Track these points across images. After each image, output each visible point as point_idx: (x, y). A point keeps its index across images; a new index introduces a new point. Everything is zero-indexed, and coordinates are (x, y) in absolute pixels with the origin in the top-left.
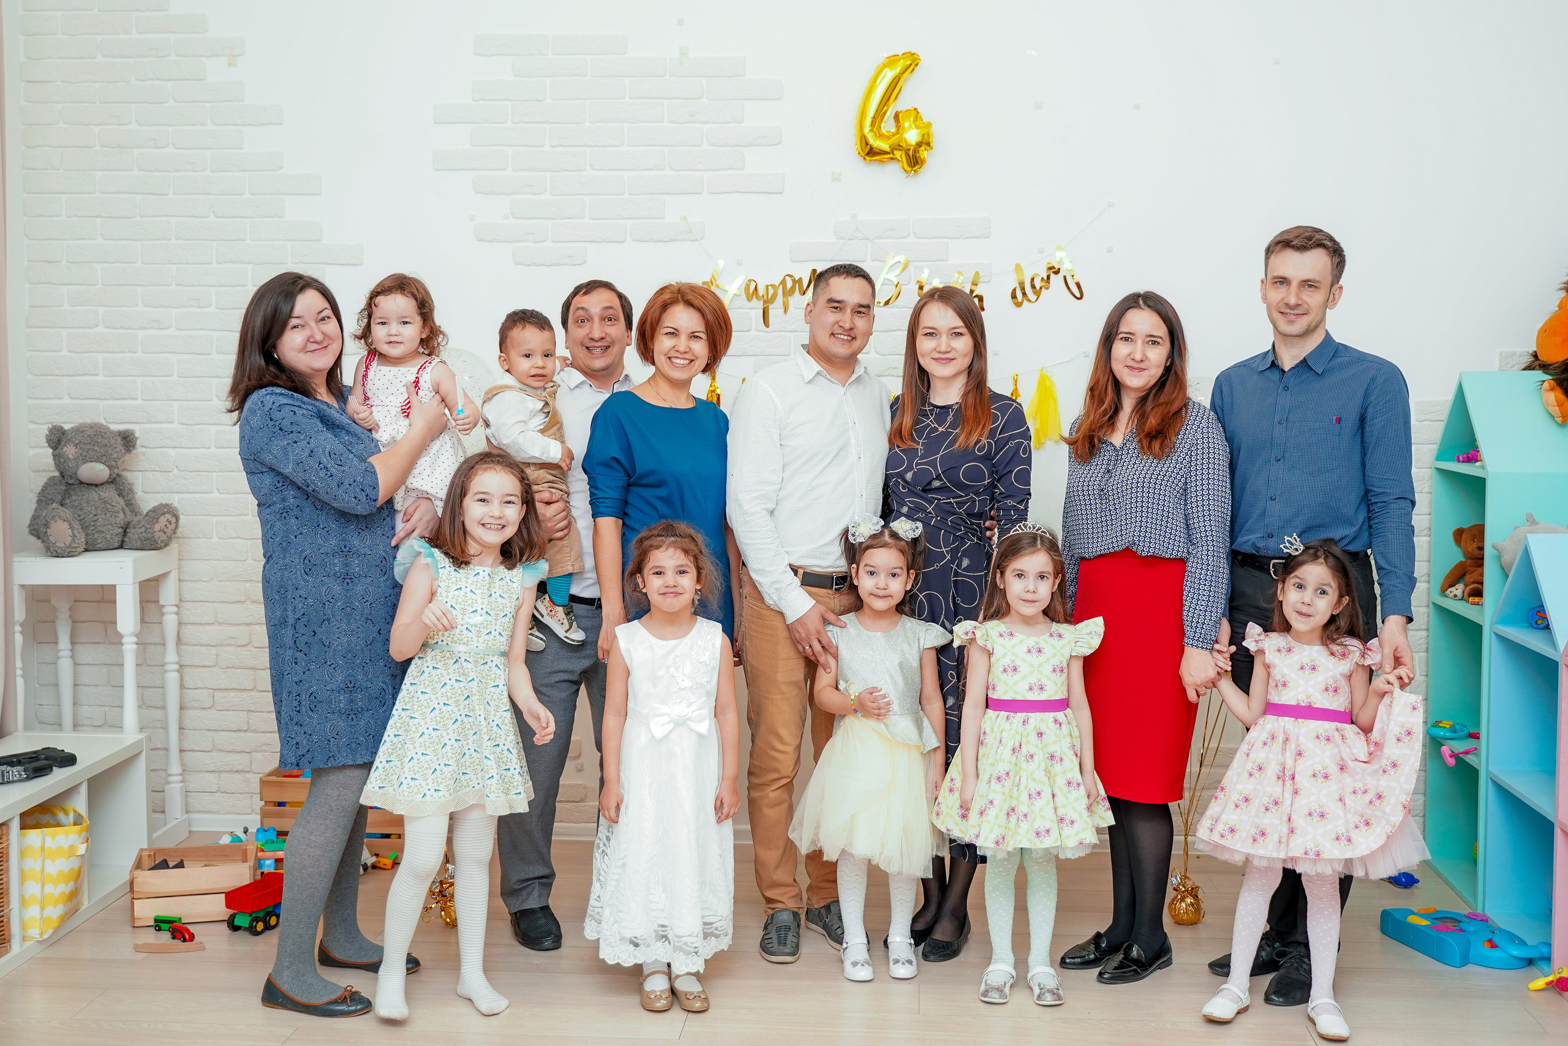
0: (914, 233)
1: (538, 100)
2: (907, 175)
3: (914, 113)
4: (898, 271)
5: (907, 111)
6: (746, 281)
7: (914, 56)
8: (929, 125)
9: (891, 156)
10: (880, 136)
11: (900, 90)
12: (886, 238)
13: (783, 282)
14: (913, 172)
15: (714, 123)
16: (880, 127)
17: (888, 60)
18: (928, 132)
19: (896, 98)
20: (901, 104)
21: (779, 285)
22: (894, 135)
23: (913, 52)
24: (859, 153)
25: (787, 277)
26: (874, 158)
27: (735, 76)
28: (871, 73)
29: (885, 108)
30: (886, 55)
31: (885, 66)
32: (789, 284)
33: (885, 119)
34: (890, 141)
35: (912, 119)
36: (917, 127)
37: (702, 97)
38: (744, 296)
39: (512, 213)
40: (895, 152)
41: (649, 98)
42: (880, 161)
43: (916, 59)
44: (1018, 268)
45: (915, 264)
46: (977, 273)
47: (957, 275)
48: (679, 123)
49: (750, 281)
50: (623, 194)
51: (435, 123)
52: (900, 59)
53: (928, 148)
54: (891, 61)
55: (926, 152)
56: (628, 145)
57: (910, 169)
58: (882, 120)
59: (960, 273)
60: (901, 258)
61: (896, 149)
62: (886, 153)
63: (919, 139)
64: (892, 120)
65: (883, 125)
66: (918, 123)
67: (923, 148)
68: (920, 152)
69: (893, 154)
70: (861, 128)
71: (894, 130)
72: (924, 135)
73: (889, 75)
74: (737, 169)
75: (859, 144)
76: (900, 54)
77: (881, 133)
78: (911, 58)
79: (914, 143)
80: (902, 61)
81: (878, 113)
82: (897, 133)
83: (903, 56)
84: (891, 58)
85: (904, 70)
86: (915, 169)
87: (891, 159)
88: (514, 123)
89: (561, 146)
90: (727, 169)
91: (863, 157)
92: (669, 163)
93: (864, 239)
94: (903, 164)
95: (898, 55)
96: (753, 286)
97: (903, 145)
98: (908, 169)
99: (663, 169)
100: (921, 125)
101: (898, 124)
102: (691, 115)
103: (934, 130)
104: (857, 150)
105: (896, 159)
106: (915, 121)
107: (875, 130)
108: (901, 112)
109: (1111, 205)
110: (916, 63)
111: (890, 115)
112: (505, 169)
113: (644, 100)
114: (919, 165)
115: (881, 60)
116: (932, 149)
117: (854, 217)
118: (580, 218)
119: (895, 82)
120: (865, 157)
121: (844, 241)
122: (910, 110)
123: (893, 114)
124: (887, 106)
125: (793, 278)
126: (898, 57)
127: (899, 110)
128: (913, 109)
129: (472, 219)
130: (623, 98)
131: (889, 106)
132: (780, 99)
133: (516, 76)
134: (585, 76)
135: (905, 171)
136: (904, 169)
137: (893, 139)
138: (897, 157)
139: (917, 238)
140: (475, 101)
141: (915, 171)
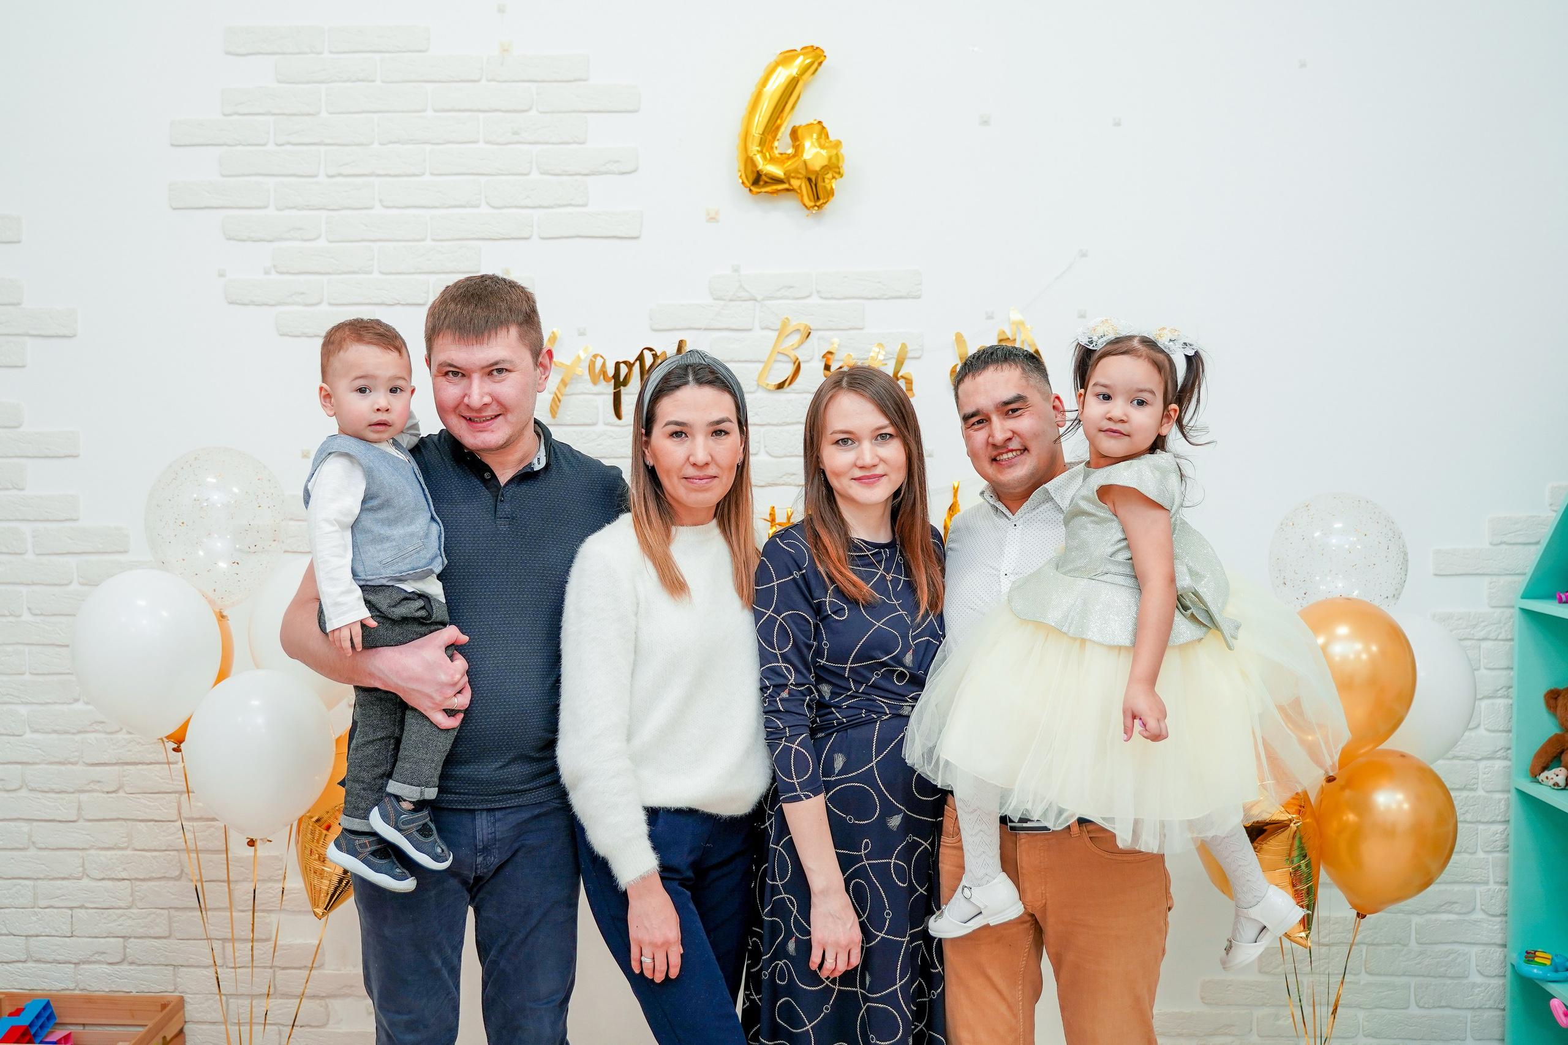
0: (818, 292)
1: (309, 114)
2: (807, 212)
3: (819, 127)
4: (796, 343)
5: (808, 125)
6: (590, 357)
7: (818, 51)
8: (838, 144)
9: (786, 186)
10: (772, 160)
11: (799, 97)
12: (781, 298)
13: (641, 358)
14: (816, 208)
15: (547, 143)
16: (772, 147)
17: (782, 56)
18: (837, 154)
19: (793, 108)
20: (800, 116)
21: (634, 362)
22: (789, 158)
23: (816, 45)
24: (743, 183)
25: (646, 352)
26: (764, 190)
27: (575, 80)
28: (760, 74)
29: (779, 121)
30: (779, 52)
31: (777, 64)
32: (648, 360)
33: (778, 137)
34: (786, 165)
35: (815, 136)
36: (821, 147)
37: (531, 108)
38: (588, 377)
39: (275, 266)
40: (792, 181)
41: (460, 110)
42: (772, 193)
43: (820, 56)
44: (960, 339)
45: (820, 333)
46: (904, 346)
47: (877, 350)
48: (498, 144)
49: (595, 356)
50: (423, 240)
51: (173, 145)
52: (798, 56)
53: (837, 176)
54: (787, 57)
55: (833, 181)
56: (433, 174)
57: (812, 204)
58: (774, 138)
59: (880, 345)
60: (801, 325)
61: (793, 177)
62: (779, 181)
63: (825, 162)
64: (788, 140)
65: (776, 144)
66: (822, 141)
67: (830, 176)
68: (827, 181)
69: (790, 184)
70: (746, 148)
71: (790, 151)
72: (830, 159)
73: (781, 77)
74: (578, 206)
75: (743, 172)
76: (799, 49)
77: (772, 155)
78: (813, 54)
79: (817, 169)
80: (801, 58)
81: (769, 126)
82: (794, 156)
83: (803, 51)
84: (787, 54)
85: (804, 70)
86: (818, 204)
87: (787, 190)
88: (277, 145)
89: (340, 175)
90: (564, 206)
91: (748, 189)
92: (486, 197)
93: (750, 300)
94: (802, 196)
95: (795, 50)
96: (599, 363)
97: (803, 172)
98: (810, 204)
99: (478, 206)
100: (827, 144)
101: (796, 142)
102: (516, 133)
103: (844, 151)
104: (741, 176)
105: (793, 190)
106: (819, 139)
107: (764, 151)
108: (800, 126)
109: (1084, 255)
110: (820, 61)
111: (785, 131)
112: (266, 207)
113: (453, 114)
114: (824, 198)
115: (772, 58)
116: (842, 176)
117: (736, 270)
118: (366, 273)
119: (792, 85)
120: (752, 188)
121: (722, 302)
122: (812, 124)
123: (789, 131)
124: (782, 119)
125: (654, 352)
126: (796, 52)
127: (797, 125)
128: (816, 122)
129: (222, 275)
130: (424, 111)
131: (784, 119)
132: (636, 111)
133: (279, 82)
134: (373, 81)
135: (806, 207)
136: (804, 205)
137: (790, 163)
138: (795, 187)
139: (822, 298)
140: (225, 115)
141: (818, 207)
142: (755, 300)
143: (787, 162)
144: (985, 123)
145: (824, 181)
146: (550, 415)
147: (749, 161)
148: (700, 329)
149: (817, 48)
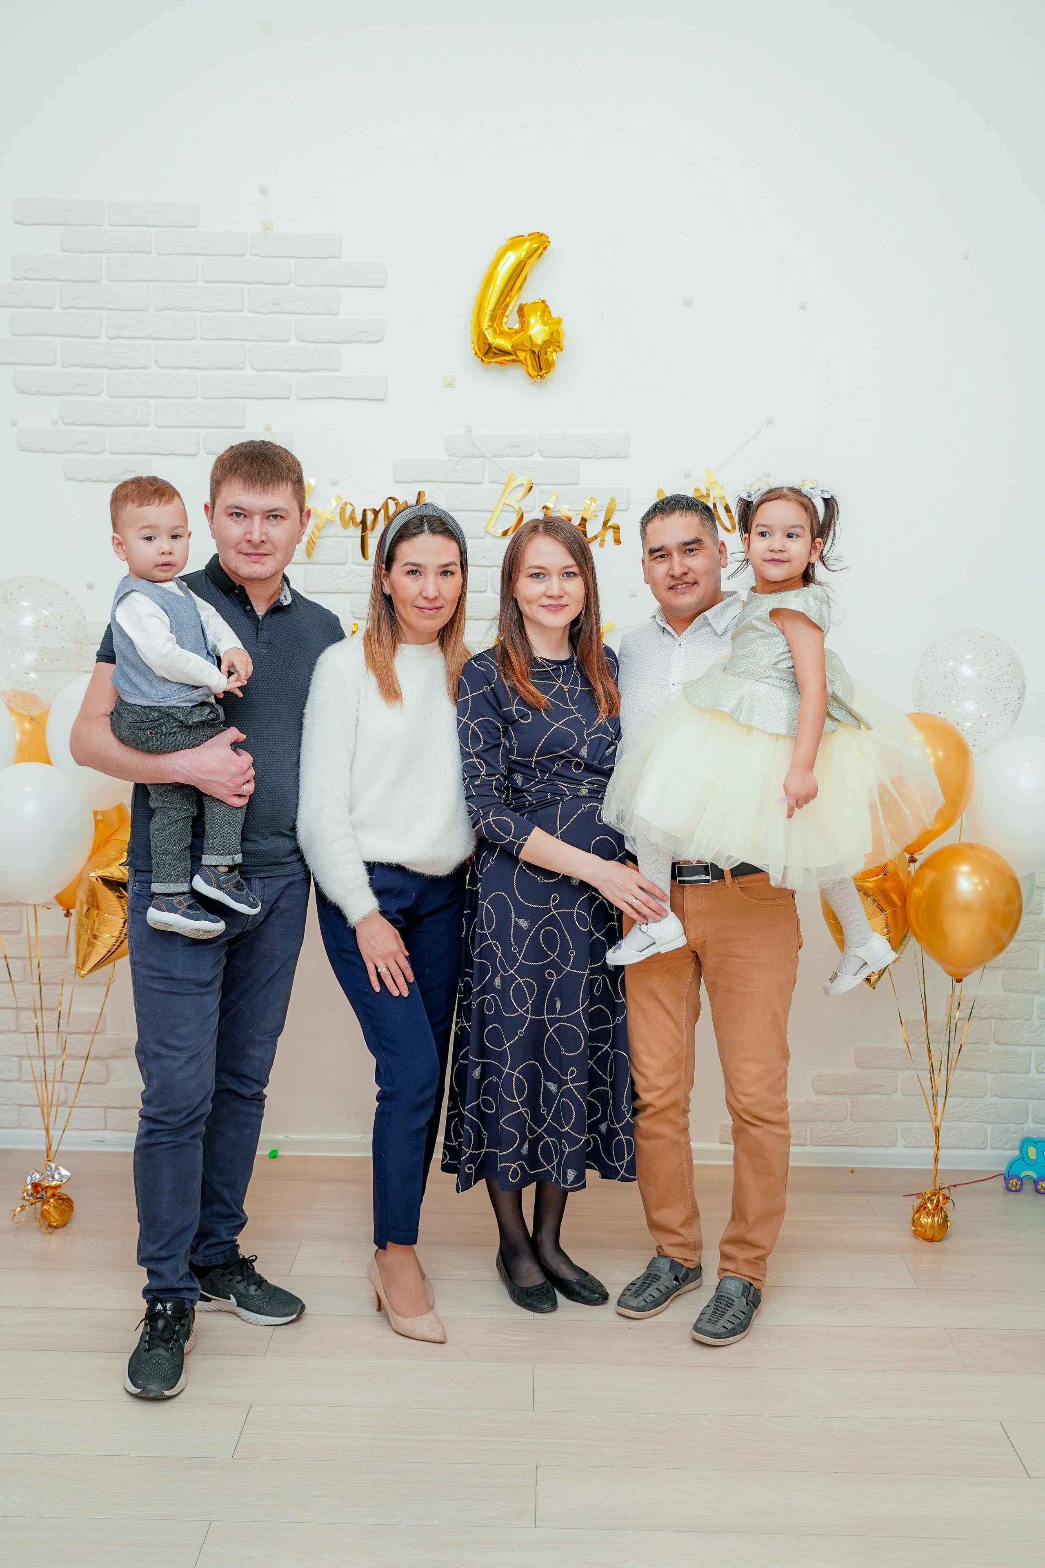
0: (540, 451)
1: (91, 281)
2: (531, 380)
3: (542, 306)
4: (520, 496)
5: (533, 303)
6: (341, 504)
7: (543, 237)
8: (559, 321)
9: (513, 357)
10: (502, 333)
11: (526, 278)
12: (507, 456)
13: (386, 505)
14: (539, 377)
15: (304, 314)
16: (501, 323)
17: (512, 241)
18: (558, 330)
19: (520, 288)
20: (528, 295)
21: (380, 510)
22: (516, 332)
23: (541, 232)
24: (476, 353)
25: (390, 501)
26: (494, 360)
27: (329, 257)
28: (492, 256)
29: (508, 299)
30: (509, 237)
31: (508, 248)
32: (392, 509)
33: (506, 314)
34: (512, 340)
35: (539, 313)
36: (545, 324)
37: (290, 282)
38: (339, 522)
39: (62, 418)
40: (519, 353)
41: (226, 282)
42: (501, 363)
43: (545, 242)
45: (541, 487)
46: (613, 500)
47: (589, 502)
48: (261, 313)
49: (345, 504)
50: (195, 398)
52: (524, 242)
53: (557, 349)
54: (516, 242)
55: (554, 354)
56: (202, 339)
57: (536, 374)
58: (503, 314)
59: (593, 498)
60: (525, 480)
61: (519, 350)
62: (508, 353)
63: (546, 337)
64: (516, 316)
65: (505, 320)
66: (546, 319)
67: (551, 349)
68: (548, 353)
69: (517, 356)
70: (479, 323)
71: (517, 326)
72: (552, 334)
73: (510, 260)
74: (331, 370)
75: (476, 344)
76: (526, 235)
77: (501, 330)
78: (539, 239)
79: (540, 343)
80: (528, 243)
81: (501, 302)
82: (522, 329)
83: (529, 237)
84: (515, 239)
85: (531, 254)
86: (540, 374)
87: (514, 361)
88: (63, 308)
89: (120, 337)
90: (319, 370)
91: (480, 359)
92: (250, 361)
93: (481, 457)
94: (527, 366)
95: (524, 236)
96: (349, 509)
97: (528, 345)
98: (534, 374)
99: (243, 369)
100: (549, 321)
101: (522, 319)
102: (276, 304)
103: (564, 327)
104: (473, 348)
105: (519, 361)
106: (542, 315)
107: (495, 326)
108: (526, 305)
109: (770, 423)
110: (544, 246)
111: (513, 308)
112: (53, 364)
113: (220, 285)
114: (546, 369)
115: (503, 242)
116: (562, 350)
117: (469, 430)
118: (143, 426)
119: (519, 269)
120: (483, 358)
121: (457, 459)
122: (536, 303)
123: (517, 308)
124: (510, 297)
125: (397, 501)
126: (524, 238)
127: (524, 303)
128: (540, 301)
129: (14, 424)
130: (195, 281)
131: (512, 297)
132: (383, 287)
133: (64, 251)
134: (149, 253)
135: (531, 376)
136: (529, 374)
137: (517, 336)
138: (521, 358)
139: (543, 456)
140: (15, 279)
141: (541, 376)
142: (485, 457)
143: (515, 336)
144: (688, 304)
145: (546, 354)
146: (306, 555)
147: (481, 335)
148: (437, 482)
149: (542, 234)
